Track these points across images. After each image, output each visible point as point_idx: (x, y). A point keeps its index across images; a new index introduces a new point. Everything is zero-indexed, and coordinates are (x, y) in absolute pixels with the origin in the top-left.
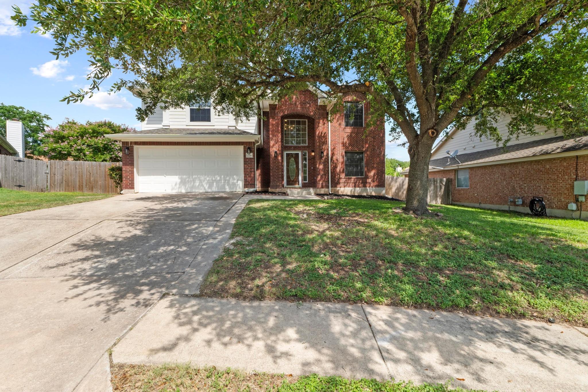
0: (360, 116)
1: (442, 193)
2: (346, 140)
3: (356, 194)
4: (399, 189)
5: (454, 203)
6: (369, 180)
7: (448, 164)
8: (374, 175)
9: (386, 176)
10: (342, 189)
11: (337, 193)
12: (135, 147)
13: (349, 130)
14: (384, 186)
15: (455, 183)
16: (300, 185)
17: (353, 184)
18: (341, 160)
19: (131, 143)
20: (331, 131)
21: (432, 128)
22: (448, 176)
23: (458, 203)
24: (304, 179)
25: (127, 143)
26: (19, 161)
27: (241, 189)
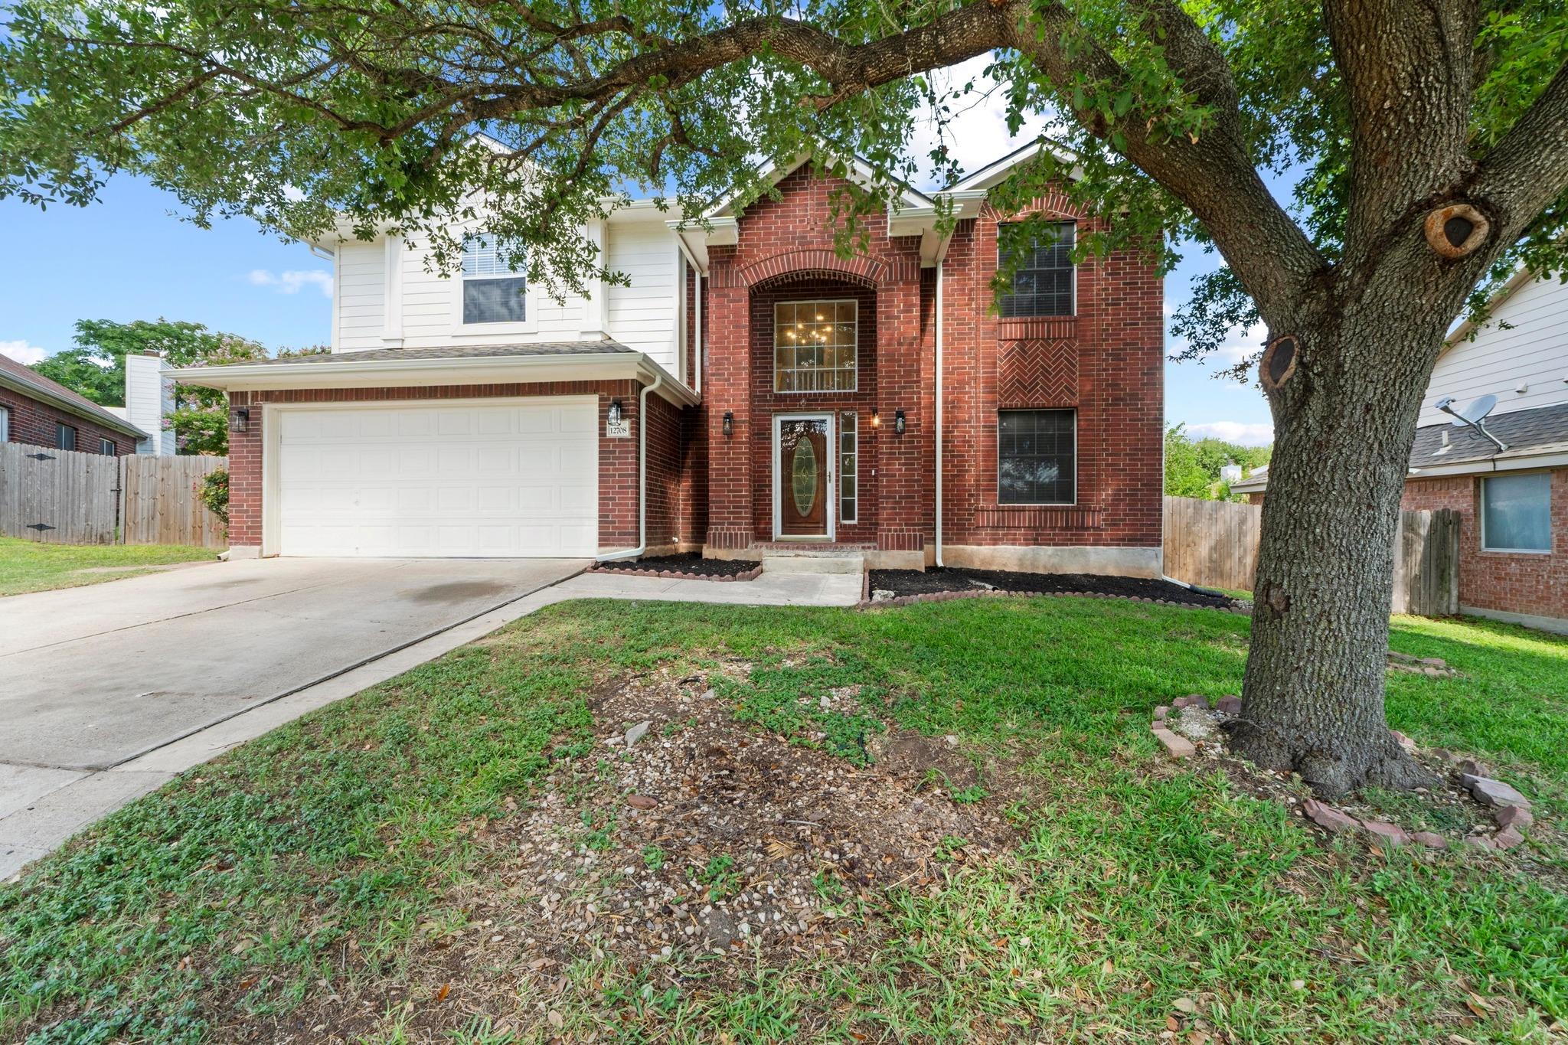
0: (1060, 274)
1: (1416, 571)
2: (1002, 366)
3: (1042, 571)
4: (1222, 547)
5: (1468, 609)
6: (1095, 518)
7: (1443, 451)
8: (1116, 500)
9: (1167, 499)
10: (985, 550)
11: (964, 567)
12: (267, 408)
13: (1014, 330)
14: (1158, 542)
15: (1477, 529)
16: (831, 532)
17: (1031, 534)
18: (981, 441)
19: (255, 394)
20: (945, 335)
21: (1458, 194)
22: (1443, 502)
23: (1490, 613)
24: (847, 510)
25: (244, 395)
26: (41, 457)
27: (588, 547)
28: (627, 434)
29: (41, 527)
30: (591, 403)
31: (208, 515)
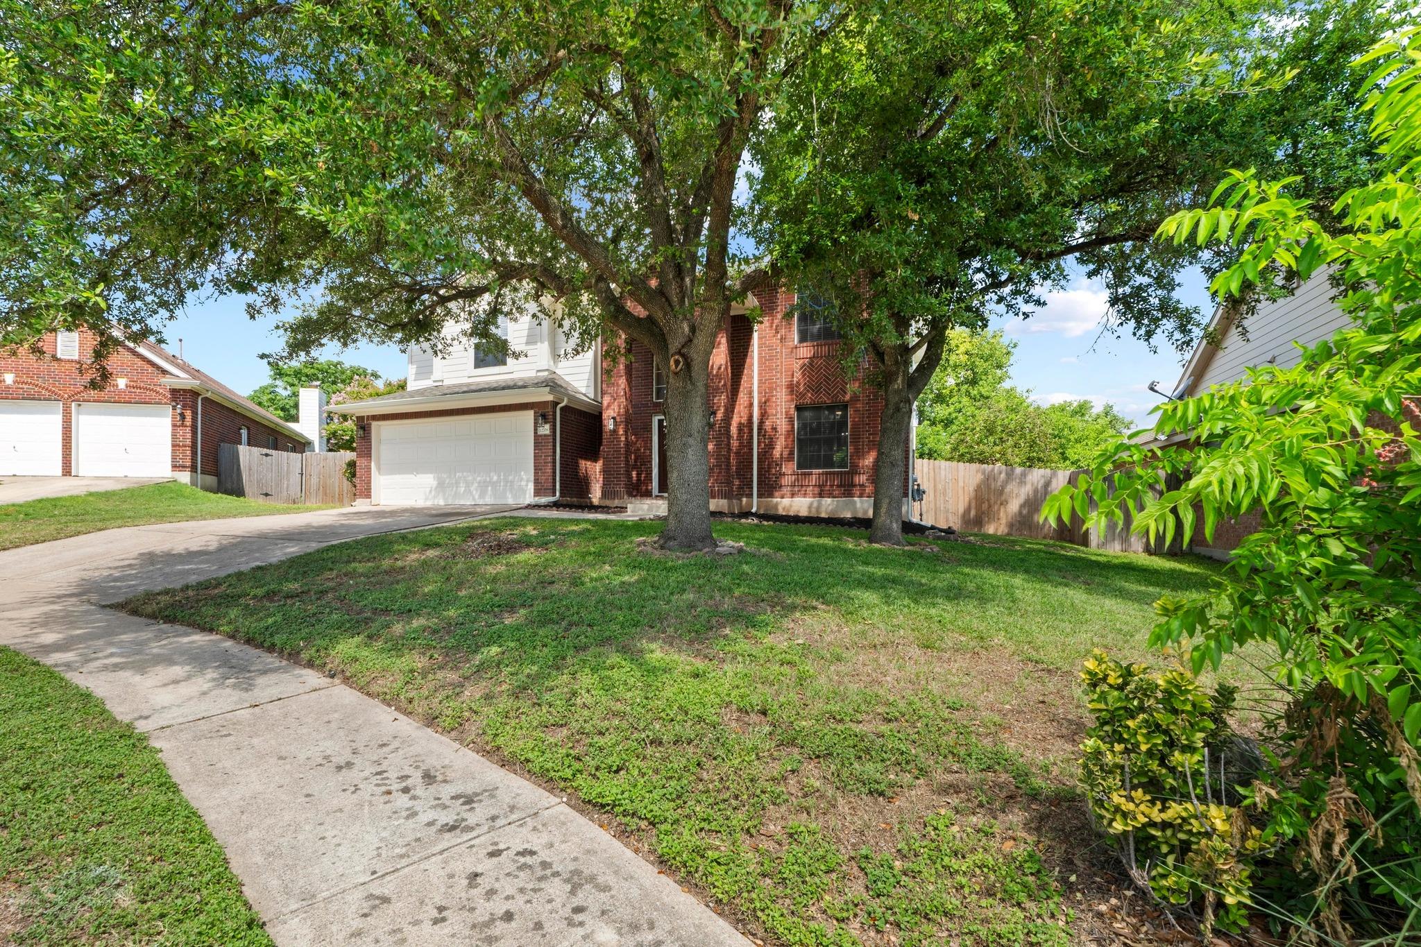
2: (798, 376)
3: (823, 515)
6: (862, 479)
10: (786, 502)
11: (772, 512)
12: (374, 424)
13: (806, 351)
17: (817, 490)
18: (783, 426)
19: (369, 417)
20: (760, 358)
25: (362, 417)
26: (267, 455)
27: (529, 498)
28: (548, 432)
29: (267, 495)
30: (530, 414)
31: (346, 484)
